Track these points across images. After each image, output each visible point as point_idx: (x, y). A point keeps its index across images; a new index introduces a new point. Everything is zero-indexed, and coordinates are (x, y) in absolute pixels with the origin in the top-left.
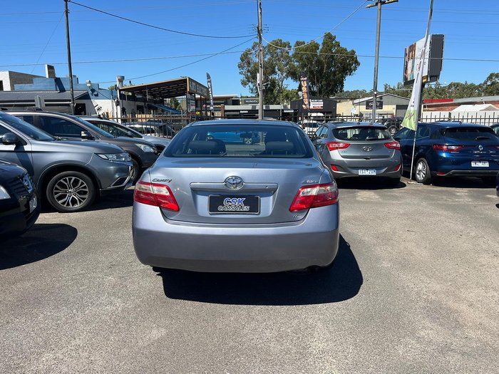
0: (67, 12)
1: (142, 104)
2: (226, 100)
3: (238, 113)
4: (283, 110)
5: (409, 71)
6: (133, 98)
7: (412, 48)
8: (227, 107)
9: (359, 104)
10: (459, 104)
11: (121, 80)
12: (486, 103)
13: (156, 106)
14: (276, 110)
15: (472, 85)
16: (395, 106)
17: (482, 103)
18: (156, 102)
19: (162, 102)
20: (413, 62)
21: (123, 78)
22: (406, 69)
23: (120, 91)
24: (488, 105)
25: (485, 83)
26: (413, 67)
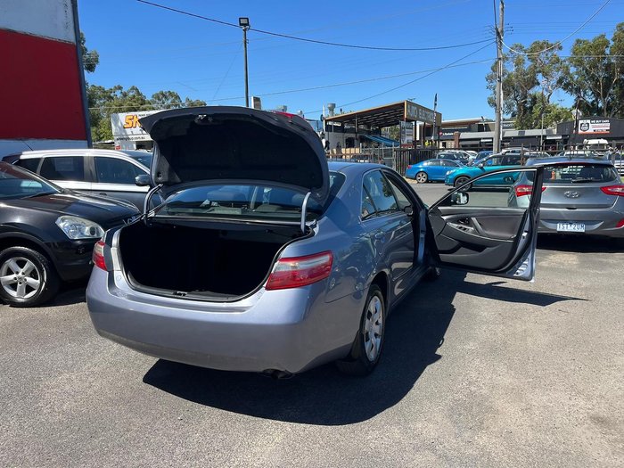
0: (245, 42)
1: (353, 135)
2: (469, 126)
3: (478, 142)
4: (544, 136)
6: (341, 130)
8: (464, 135)
11: (332, 108)
13: (371, 137)
14: (534, 137)
18: (369, 133)
19: (378, 132)
21: (334, 106)
23: (326, 121)
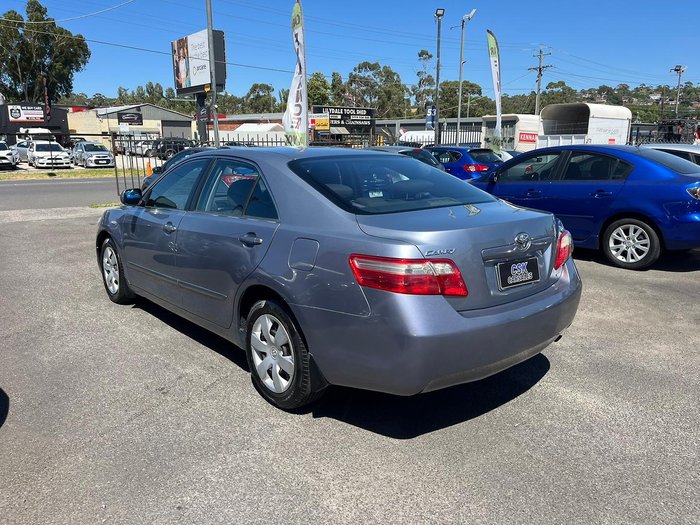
5: (183, 75)
7: (183, 43)
9: (107, 116)
10: (241, 122)
12: (271, 121)
15: (233, 97)
16: (160, 122)
17: (266, 122)
20: (187, 63)
22: (177, 72)
24: (274, 125)
25: (249, 96)
26: (188, 70)
